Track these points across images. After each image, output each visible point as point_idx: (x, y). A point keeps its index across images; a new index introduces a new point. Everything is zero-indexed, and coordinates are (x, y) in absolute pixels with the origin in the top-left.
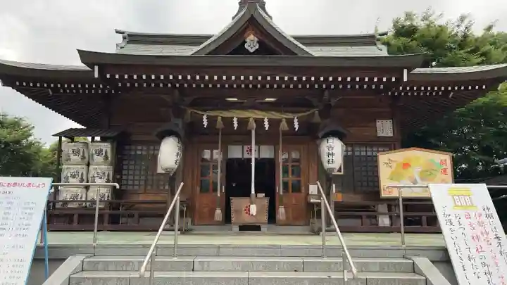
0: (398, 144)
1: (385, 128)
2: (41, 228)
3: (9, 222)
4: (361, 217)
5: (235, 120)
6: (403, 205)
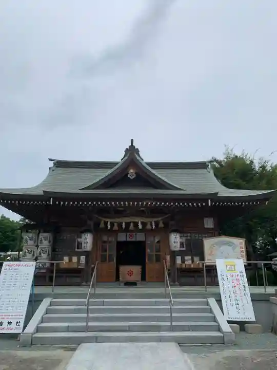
0: (216, 233)
1: (209, 223)
2: (32, 285)
3: (17, 283)
4: (193, 277)
5: (124, 224)
6: (206, 270)
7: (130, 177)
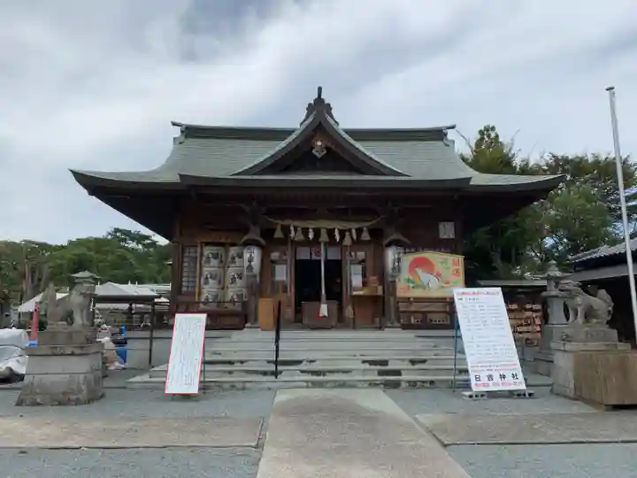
1: (447, 231)
5: (311, 232)
7: (317, 154)
